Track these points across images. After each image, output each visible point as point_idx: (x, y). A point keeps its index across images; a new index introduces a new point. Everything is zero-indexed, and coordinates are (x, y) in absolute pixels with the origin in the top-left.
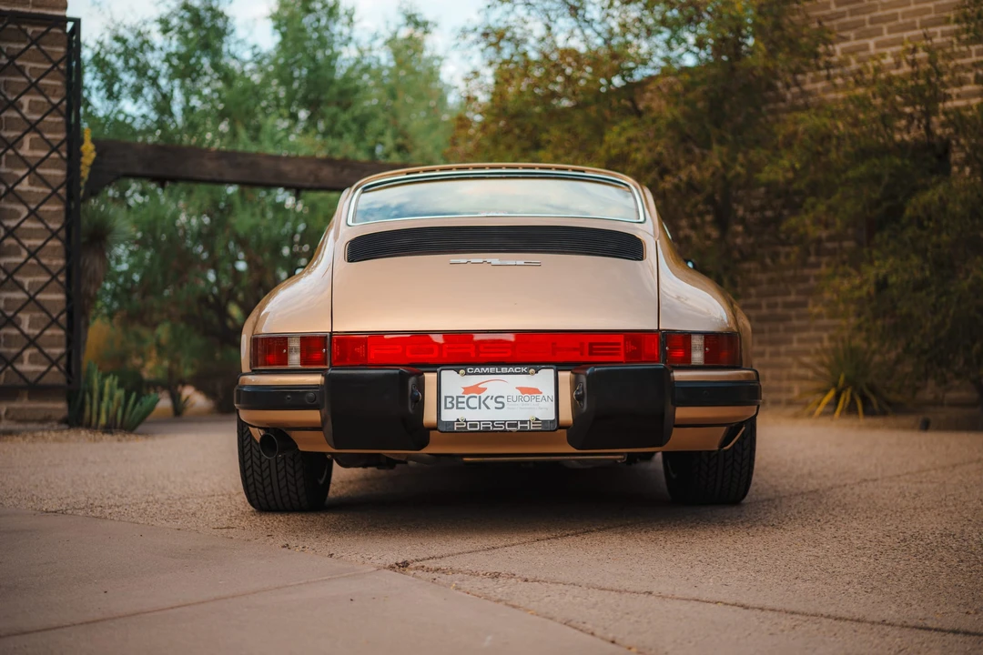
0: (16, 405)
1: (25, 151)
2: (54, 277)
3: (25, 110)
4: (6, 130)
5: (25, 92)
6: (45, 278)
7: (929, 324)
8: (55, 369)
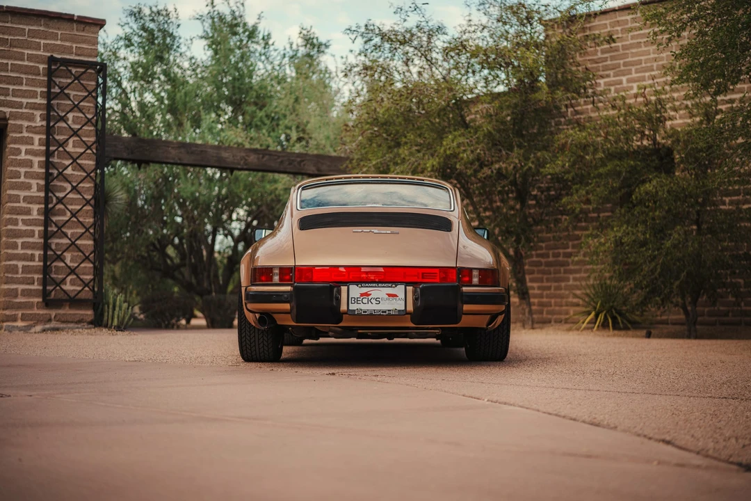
0: (61, 312)
1: (70, 148)
2: (87, 230)
3: (70, 122)
4: (58, 135)
5: (70, 111)
6: (81, 230)
7: (646, 269)
8: (87, 289)
